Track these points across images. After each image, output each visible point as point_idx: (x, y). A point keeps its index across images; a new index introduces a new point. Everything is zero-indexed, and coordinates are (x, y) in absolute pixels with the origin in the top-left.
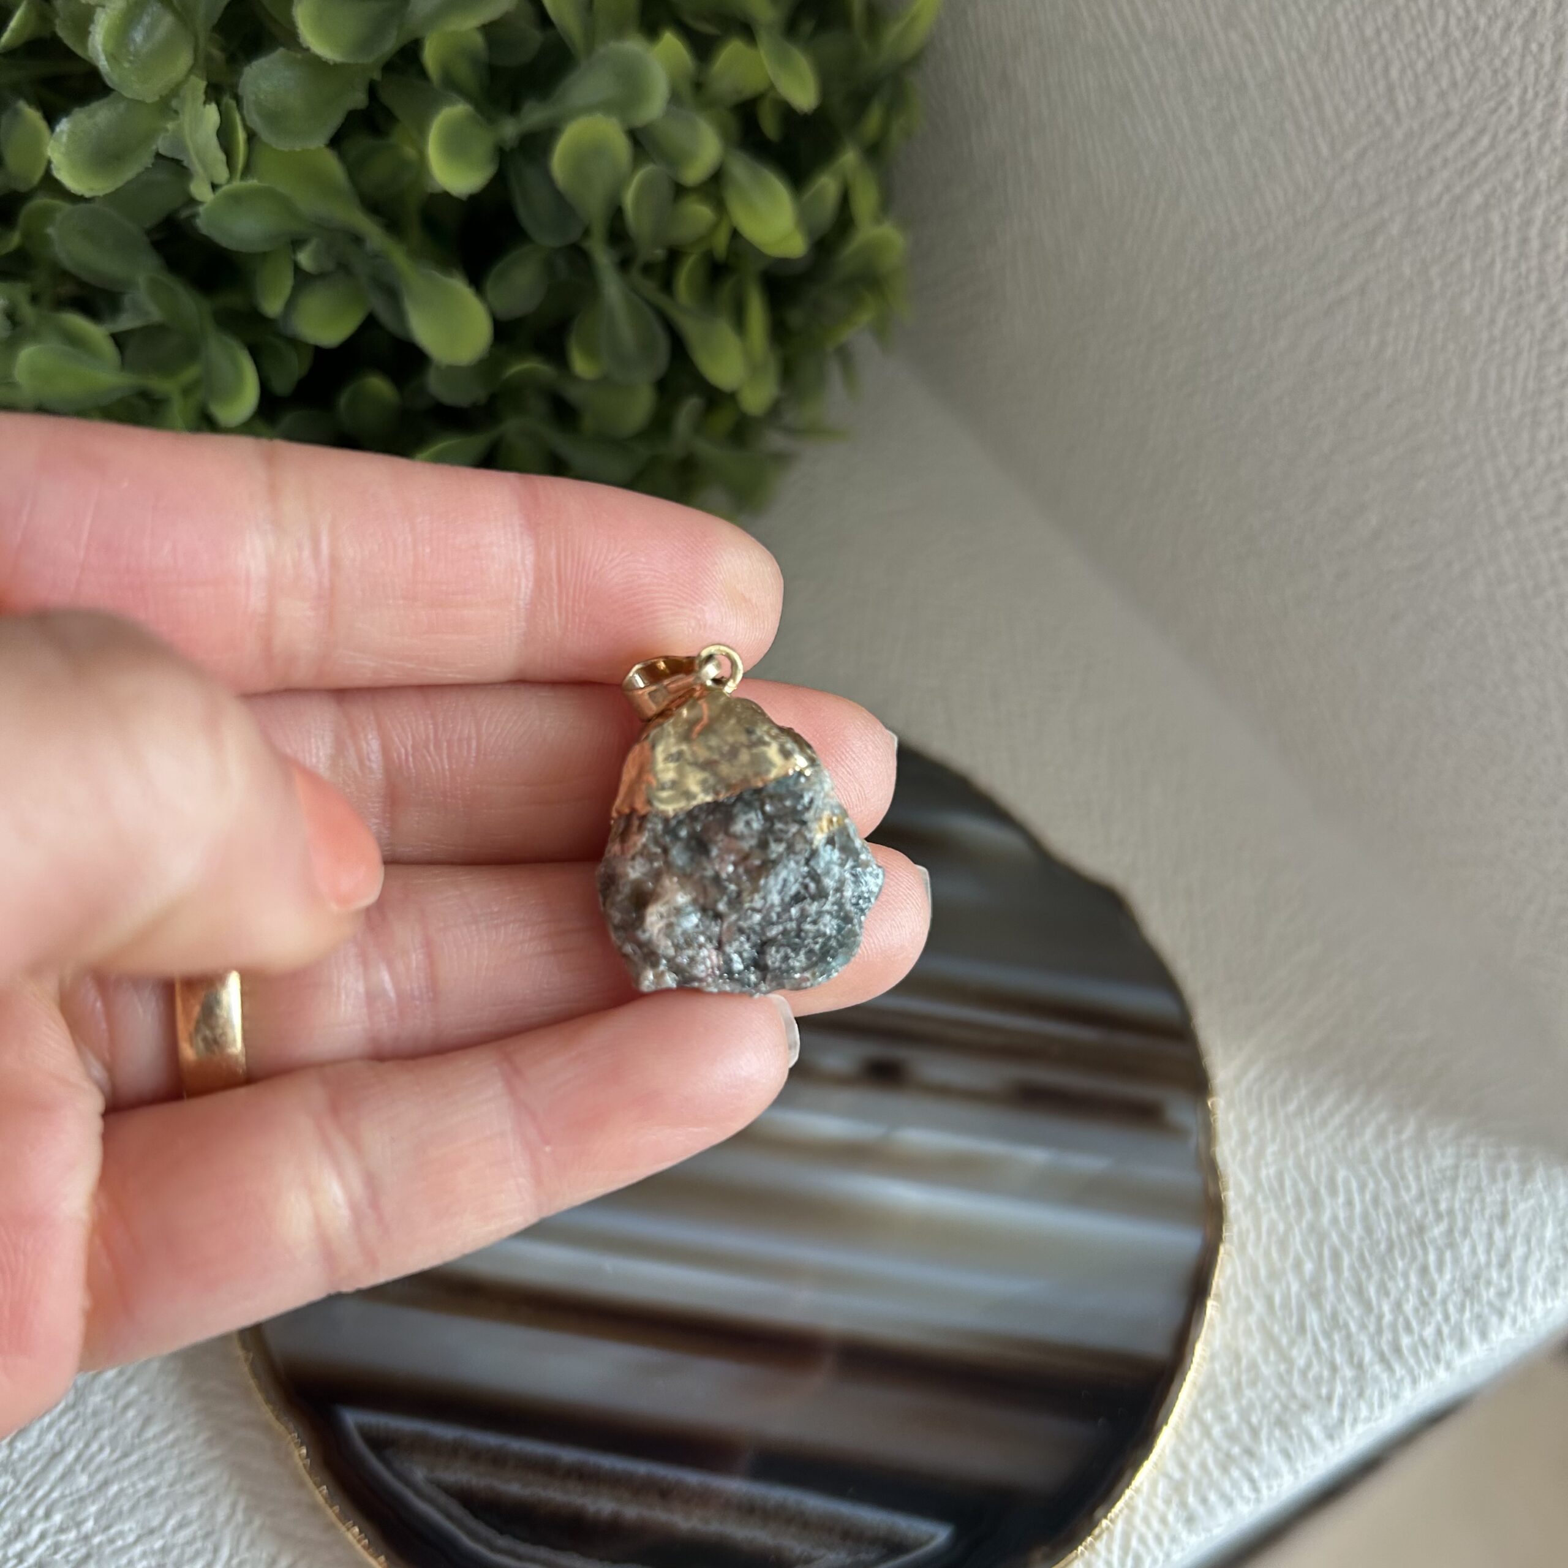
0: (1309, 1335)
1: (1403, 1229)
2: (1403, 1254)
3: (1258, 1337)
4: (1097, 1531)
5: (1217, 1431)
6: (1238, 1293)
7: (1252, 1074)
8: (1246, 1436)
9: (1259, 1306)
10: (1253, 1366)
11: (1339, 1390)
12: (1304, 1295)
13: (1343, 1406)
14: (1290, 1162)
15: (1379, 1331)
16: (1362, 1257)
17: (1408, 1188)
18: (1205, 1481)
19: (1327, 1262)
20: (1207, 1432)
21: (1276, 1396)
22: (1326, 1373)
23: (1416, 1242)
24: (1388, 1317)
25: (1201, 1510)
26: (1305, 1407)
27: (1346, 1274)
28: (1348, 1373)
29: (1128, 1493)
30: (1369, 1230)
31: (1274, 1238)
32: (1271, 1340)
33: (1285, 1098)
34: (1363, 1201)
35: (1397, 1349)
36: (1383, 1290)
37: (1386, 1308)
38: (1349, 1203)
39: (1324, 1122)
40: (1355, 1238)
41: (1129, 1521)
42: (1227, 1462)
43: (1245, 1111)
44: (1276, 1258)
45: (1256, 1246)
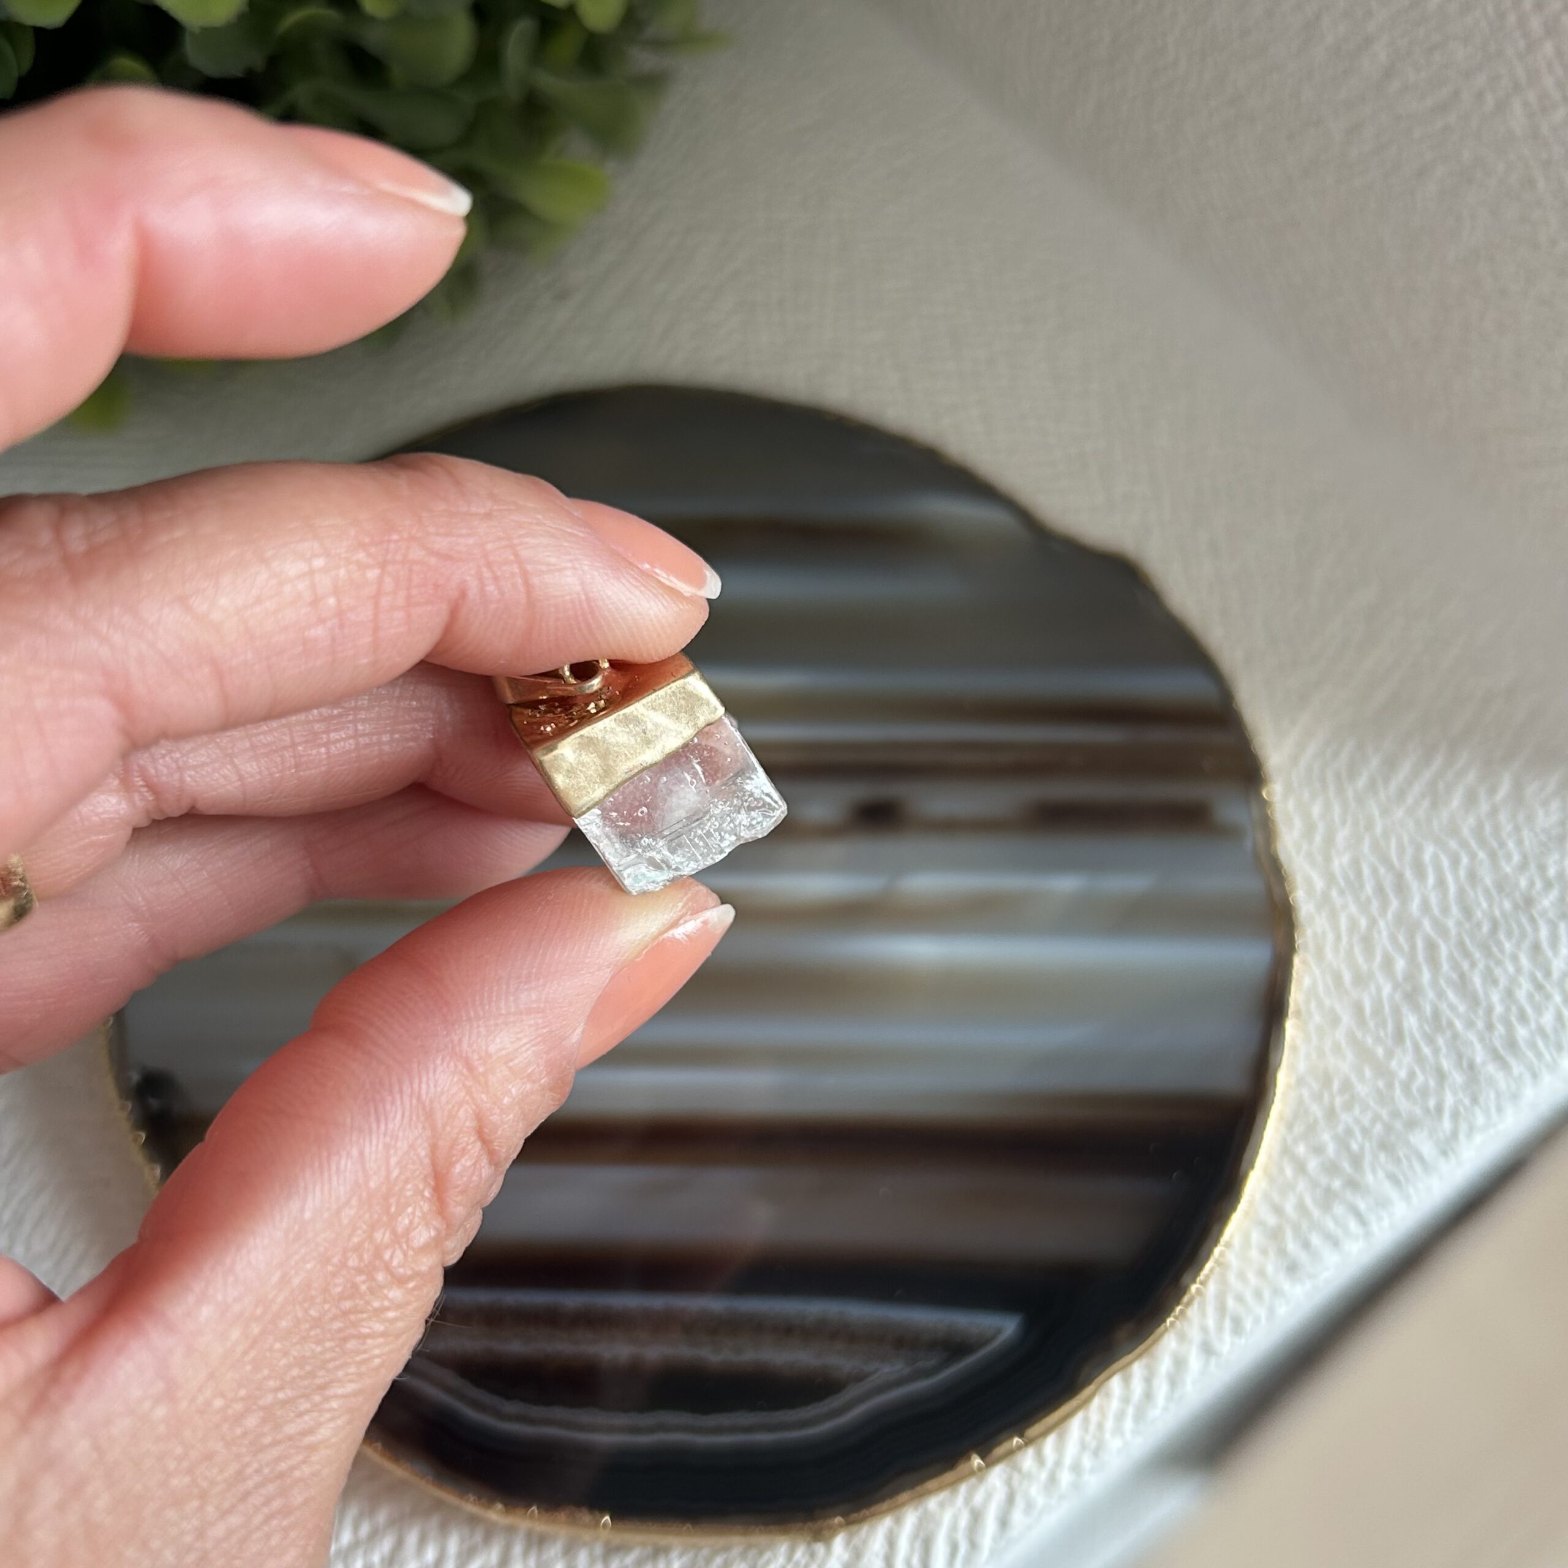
0: (1408, 1043)
1: (1507, 905)
2: (1509, 935)
3: (1350, 1055)
4: (1186, 1299)
5: (1313, 1164)
6: (1320, 1005)
7: (1311, 750)
8: (1346, 1166)
9: (1347, 1018)
10: (1347, 1086)
11: (1449, 1100)
12: (1398, 997)
13: (1455, 1116)
14: (1366, 848)
15: (1490, 1027)
16: (1461, 944)
17: (1509, 857)
18: (1305, 1226)
19: (1421, 956)
20: (1301, 1167)
21: (1376, 1118)
22: (1432, 1083)
23: (1524, 920)
24: (1499, 1009)
25: (1303, 1257)
26: (1412, 1124)
27: (1445, 967)
28: (1458, 1078)
29: (1217, 1251)
30: (1467, 912)
31: (1355, 938)
32: (1364, 1054)
33: (1352, 772)
34: (1457, 878)
35: (1512, 1044)
36: (1490, 979)
37: (1495, 998)
38: (1441, 883)
39: (1401, 794)
40: (1451, 924)
41: (1223, 1281)
42: (1327, 1198)
43: (1306, 795)
44: (1360, 959)
45: (1336, 949)
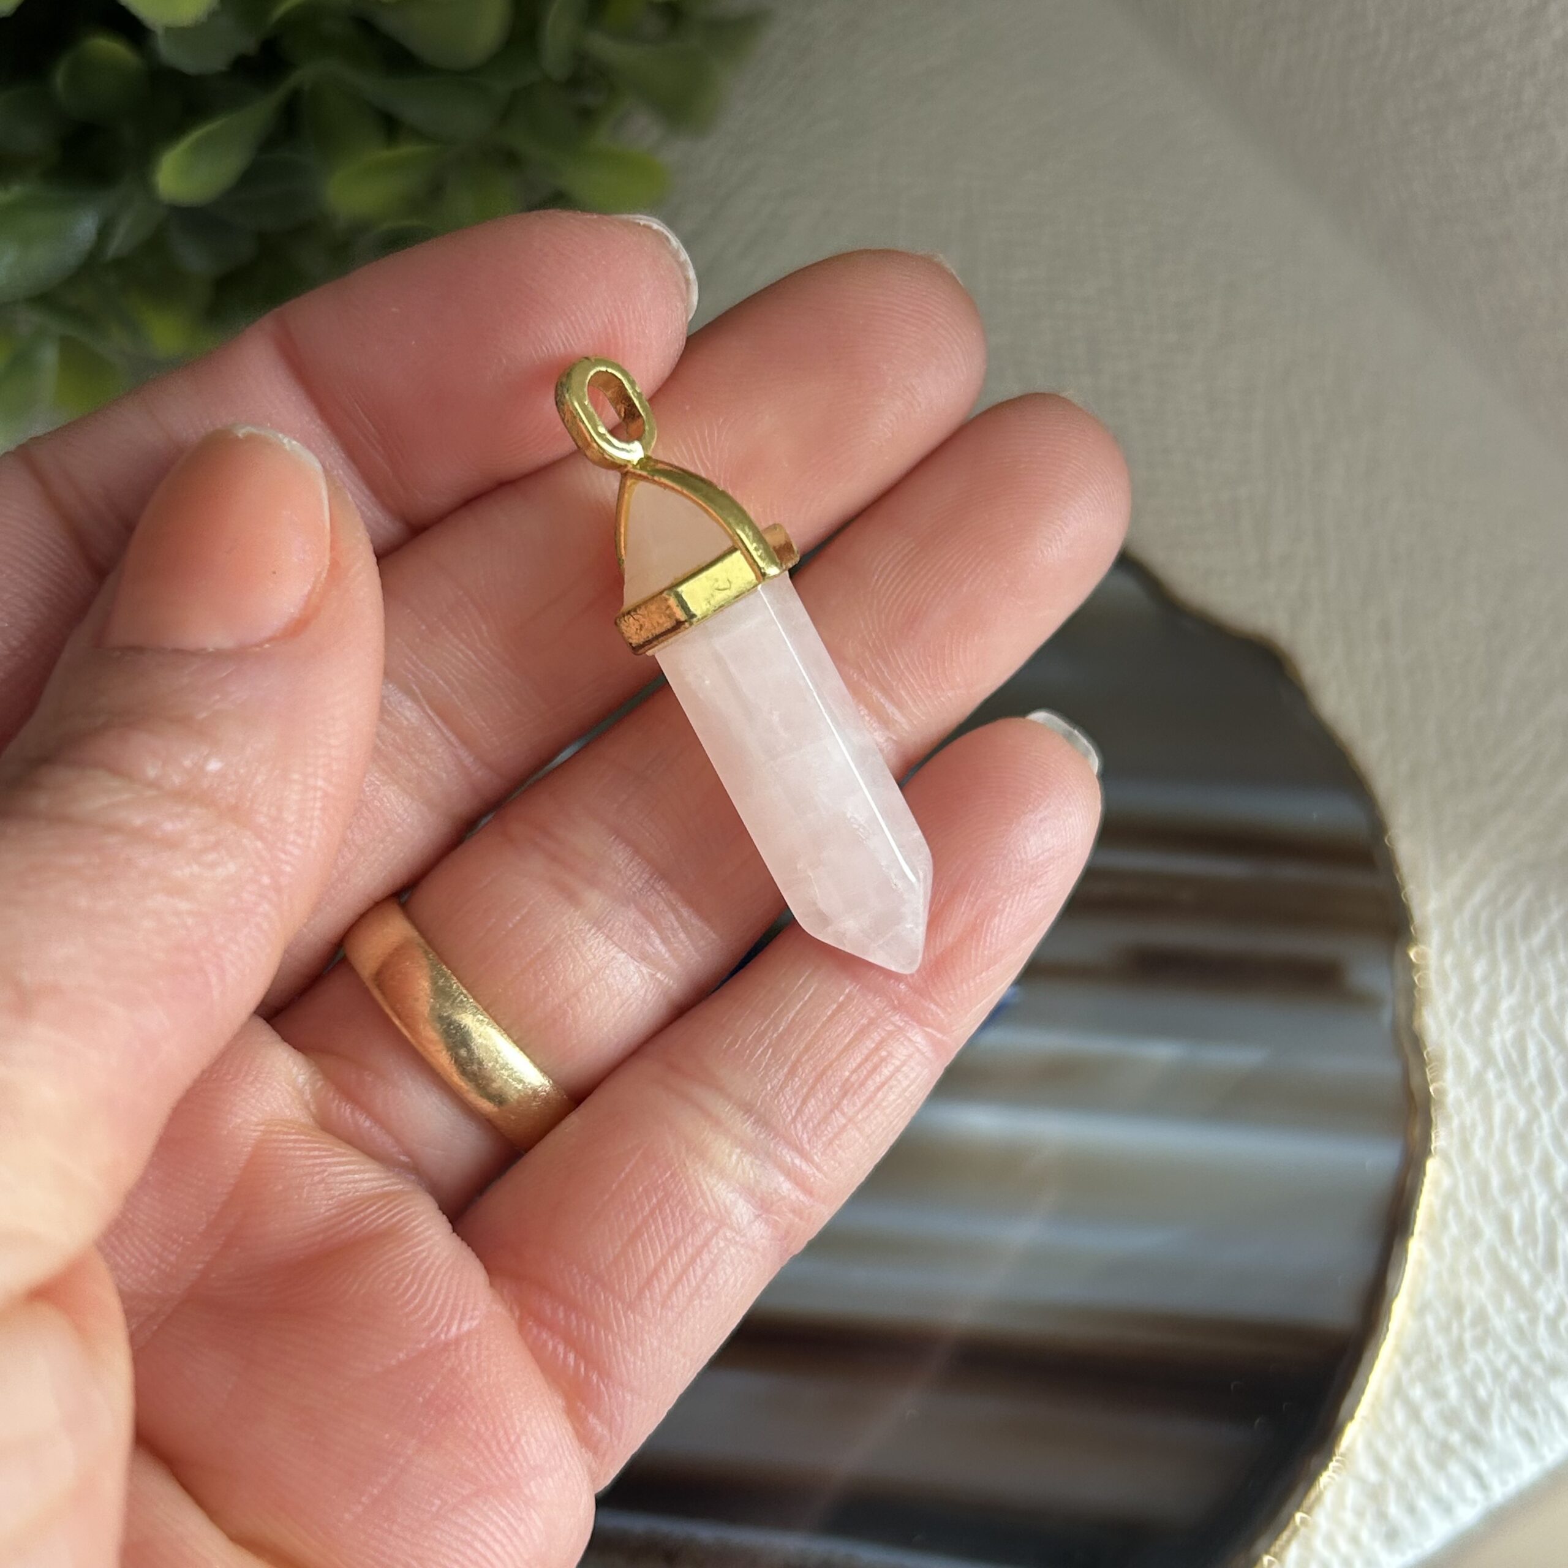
3: (1488, 1277)
5: (1429, 1412)
6: (1459, 1214)
7: (1478, 896)
8: (1470, 1415)
9: (1490, 1232)
10: (1481, 1317)
12: (1554, 1211)
14: (1535, 1021)
18: (1412, 1484)
20: (1414, 1414)
25: (1405, 1522)
26: (1554, 1371)
31: (1511, 1134)
33: (1528, 926)
42: (1443, 1454)
43: (1469, 950)
44: (1514, 1160)
45: (1486, 1146)
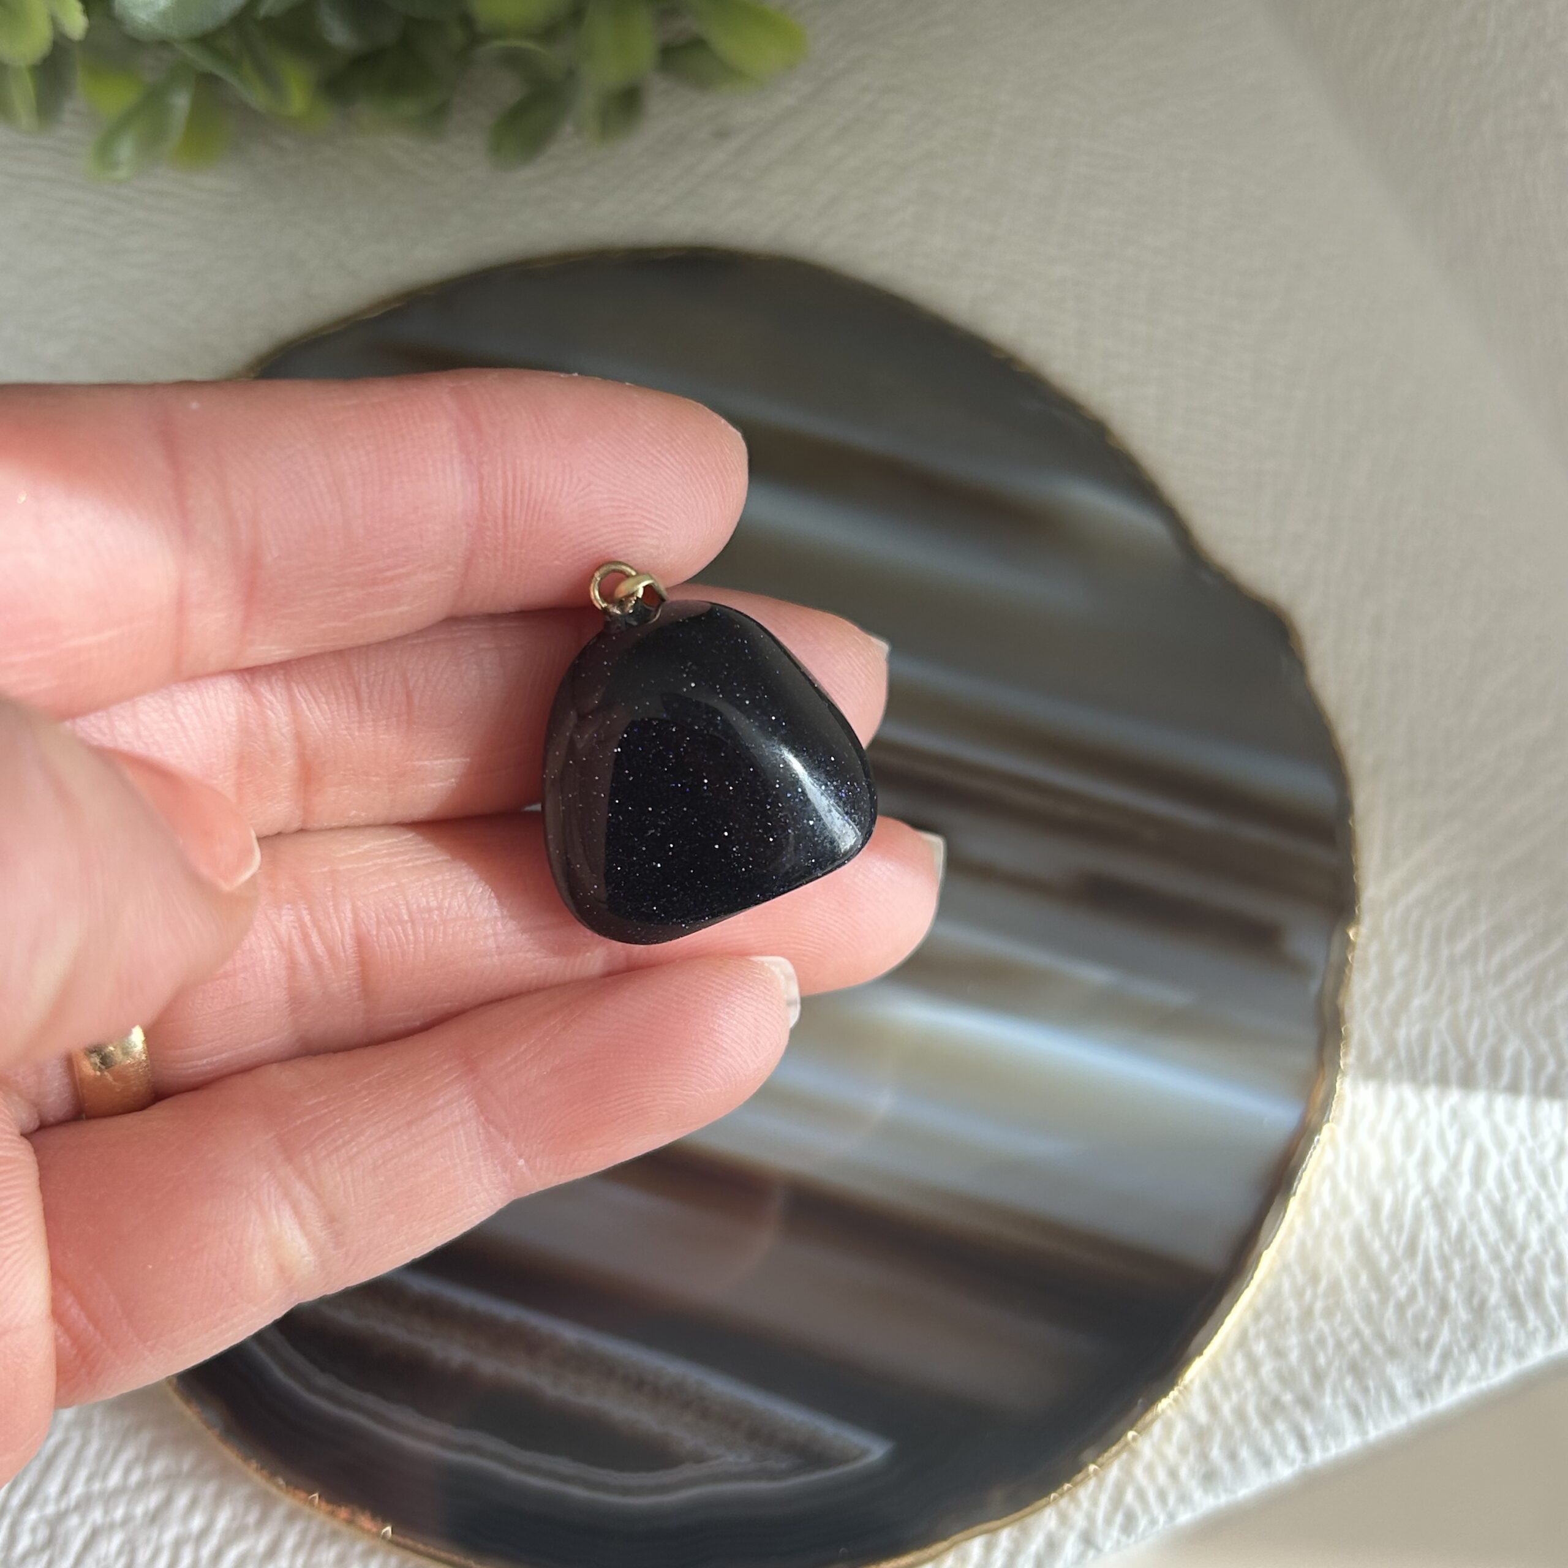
0: (1420, 1259)
3: (1350, 1252)
4: (1079, 1477)
5: (1267, 1369)
8: (1306, 1379)
11: (1445, 1336)
13: (1446, 1356)
15: (1518, 1265)
16: (1516, 1164)
18: (1238, 1432)
19: (1465, 1164)
20: (1254, 1365)
22: (1432, 1312)
24: (1534, 1249)
26: (1393, 1352)
27: (1490, 1181)
28: (1463, 1315)
29: (1131, 1434)
35: (1536, 1293)
36: (1536, 1211)
37: (1535, 1234)
39: (1502, 973)
40: (1512, 1135)
41: (1127, 1472)
42: (1272, 1410)
43: (1394, 943)
44: (1396, 1148)
45: (1372, 1130)
